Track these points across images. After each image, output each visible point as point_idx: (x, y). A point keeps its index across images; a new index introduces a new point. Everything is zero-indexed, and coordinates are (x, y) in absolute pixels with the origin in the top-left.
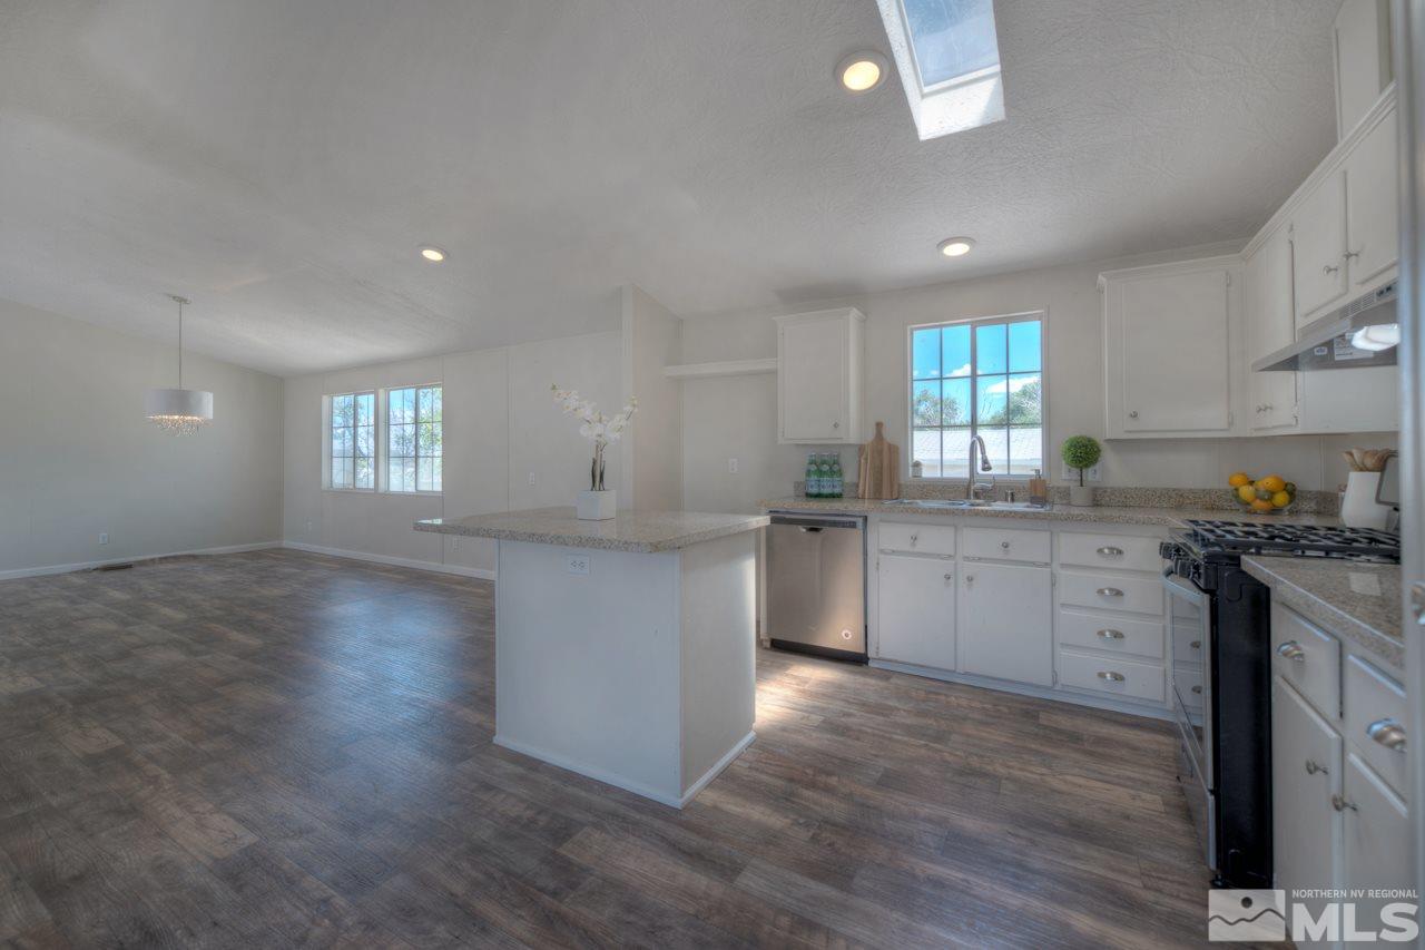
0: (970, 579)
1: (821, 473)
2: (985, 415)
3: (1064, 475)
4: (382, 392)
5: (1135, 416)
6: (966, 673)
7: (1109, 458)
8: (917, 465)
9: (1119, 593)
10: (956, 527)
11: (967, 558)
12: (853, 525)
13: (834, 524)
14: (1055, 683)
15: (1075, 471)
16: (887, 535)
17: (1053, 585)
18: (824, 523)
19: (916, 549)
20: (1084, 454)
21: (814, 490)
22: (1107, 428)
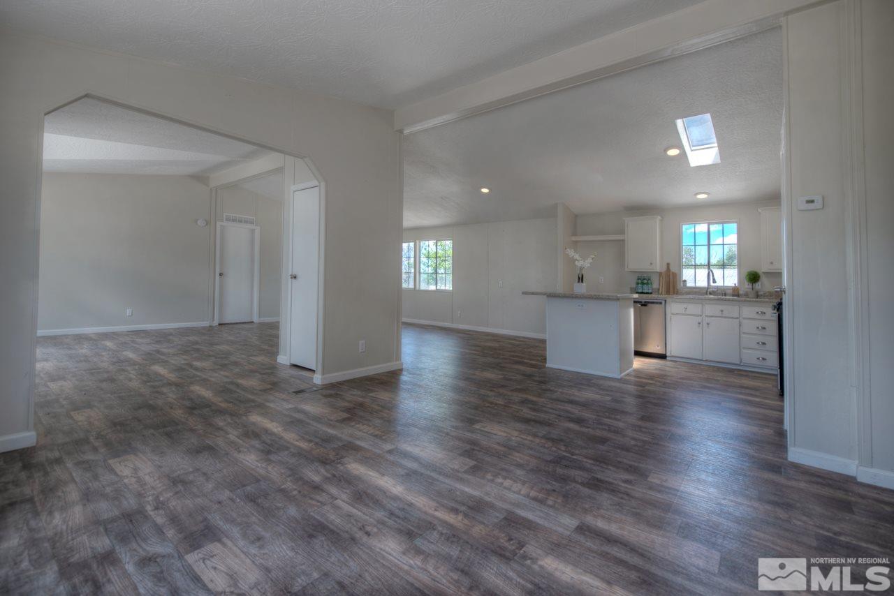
0: (708, 324)
1: (643, 284)
2: (713, 261)
3: (746, 286)
4: (418, 242)
5: (772, 263)
6: (707, 361)
7: (763, 279)
8: (685, 281)
9: (764, 328)
10: (702, 304)
11: (707, 316)
12: (661, 303)
13: (653, 303)
14: (741, 362)
15: (751, 284)
16: (674, 307)
17: (740, 325)
18: (648, 302)
19: (687, 313)
20: (754, 278)
21: (640, 291)
22: (762, 268)
